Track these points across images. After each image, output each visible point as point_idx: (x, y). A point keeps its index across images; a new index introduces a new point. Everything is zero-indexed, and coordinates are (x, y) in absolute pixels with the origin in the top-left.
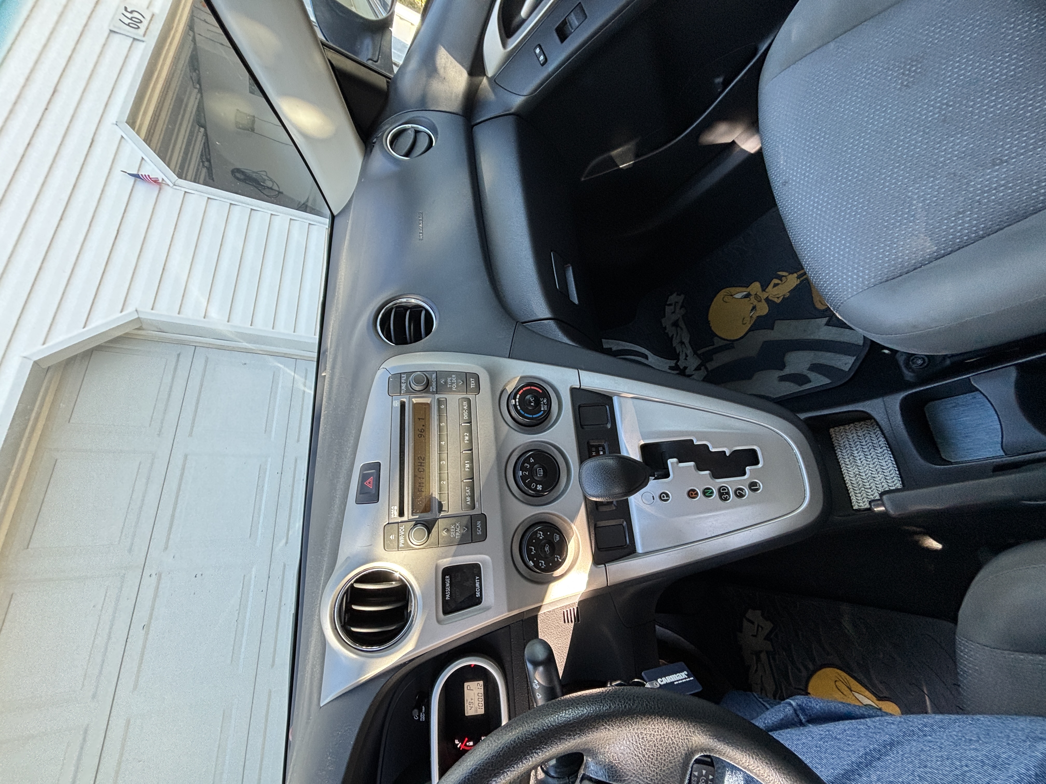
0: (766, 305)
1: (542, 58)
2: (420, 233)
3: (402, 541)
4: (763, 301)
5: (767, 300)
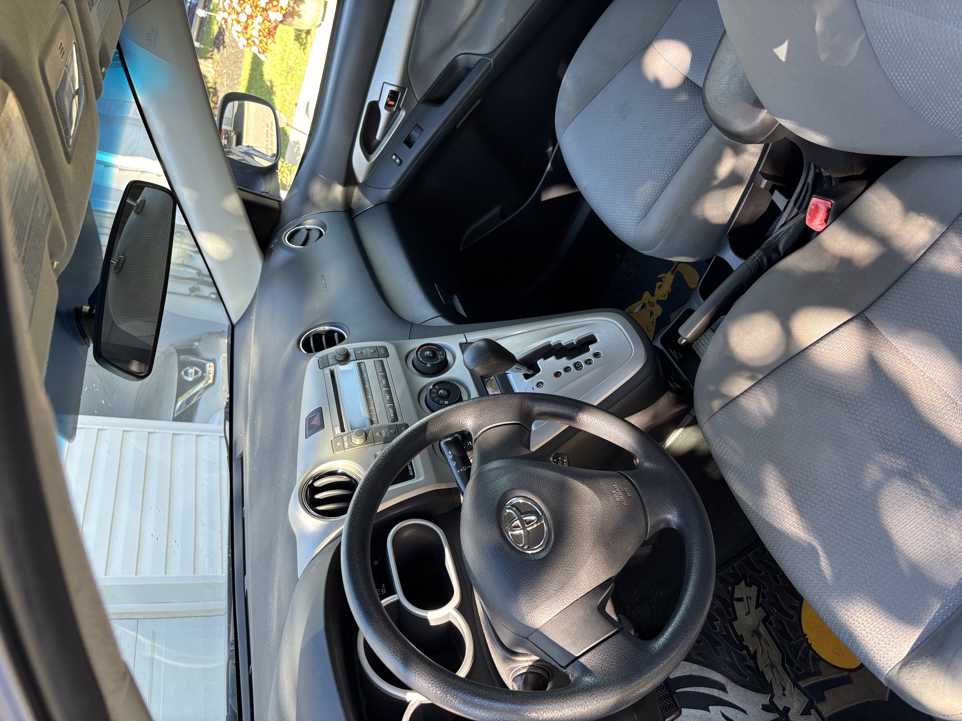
0: (659, 306)
1: (398, 161)
2: (324, 287)
3: (346, 444)
4: (656, 304)
5: (658, 302)
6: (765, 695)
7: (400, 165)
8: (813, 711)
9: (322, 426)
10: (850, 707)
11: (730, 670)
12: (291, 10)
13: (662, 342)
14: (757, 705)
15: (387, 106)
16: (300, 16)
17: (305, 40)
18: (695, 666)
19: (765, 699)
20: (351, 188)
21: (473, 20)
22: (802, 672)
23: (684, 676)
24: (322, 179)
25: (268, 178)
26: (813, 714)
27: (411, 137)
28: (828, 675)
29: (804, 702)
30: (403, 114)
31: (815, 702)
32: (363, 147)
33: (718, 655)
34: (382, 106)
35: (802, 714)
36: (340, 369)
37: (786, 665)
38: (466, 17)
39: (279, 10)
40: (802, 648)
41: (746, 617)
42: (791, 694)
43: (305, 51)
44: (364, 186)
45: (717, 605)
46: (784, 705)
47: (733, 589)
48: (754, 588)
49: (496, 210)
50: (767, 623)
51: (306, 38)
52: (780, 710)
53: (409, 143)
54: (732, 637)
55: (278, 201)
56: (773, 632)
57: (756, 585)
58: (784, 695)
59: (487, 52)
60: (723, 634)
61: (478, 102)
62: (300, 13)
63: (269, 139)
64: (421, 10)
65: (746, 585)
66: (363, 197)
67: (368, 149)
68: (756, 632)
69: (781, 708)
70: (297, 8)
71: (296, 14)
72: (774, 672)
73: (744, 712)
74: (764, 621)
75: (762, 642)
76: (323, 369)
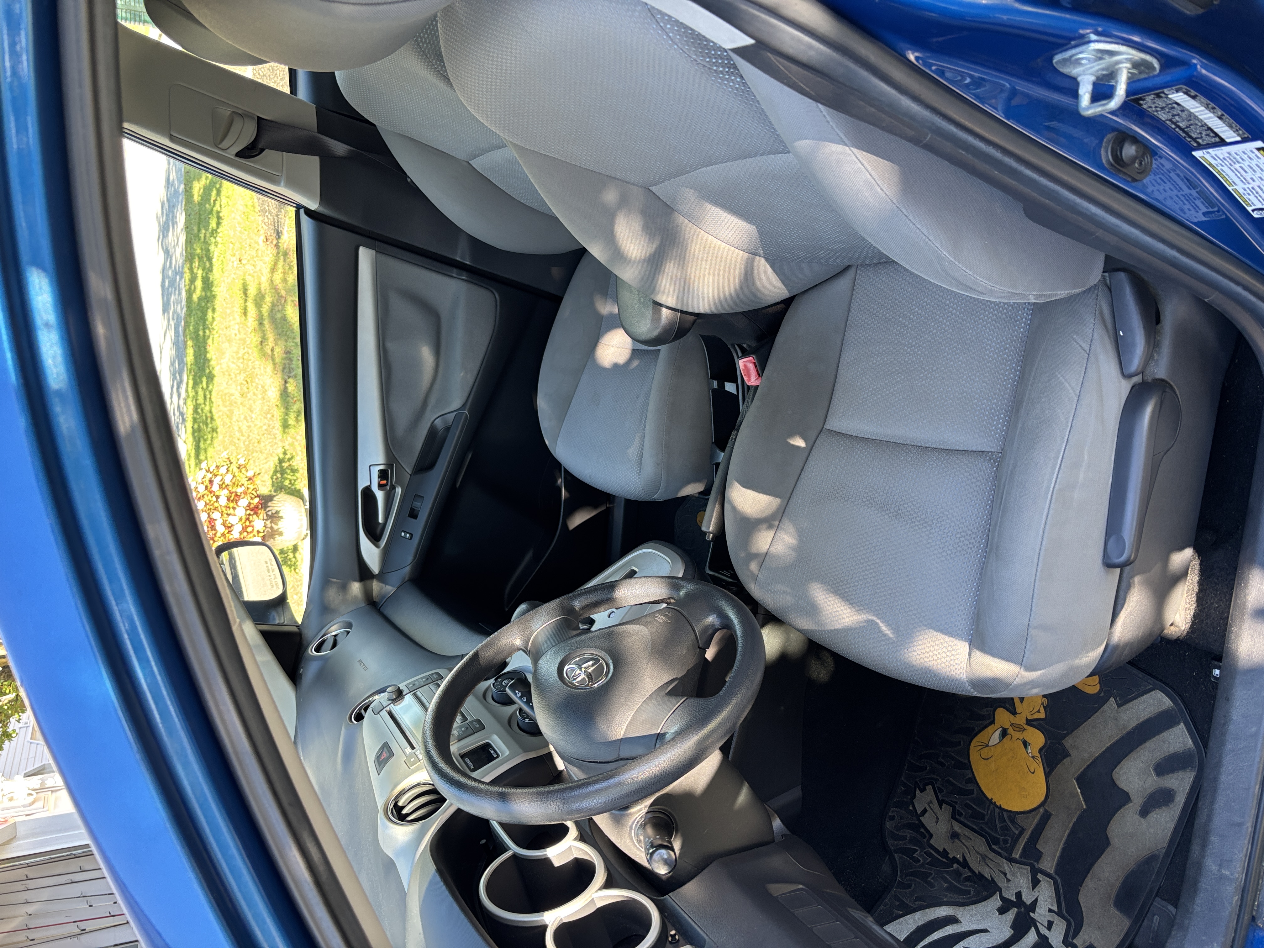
6: (994, 897)
7: (411, 539)
8: (1039, 876)
9: (392, 754)
10: (1065, 844)
11: (952, 896)
12: (270, 531)
13: (710, 569)
14: (993, 914)
15: (380, 486)
16: (281, 534)
17: (294, 560)
18: (918, 915)
19: (995, 902)
20: (368, 582)
21: (437, 386)
22: (1010, 842)
23: (911, 934)
24: (335, 583)
25: (280, 609)
26: (1041, 879)
27: (414, 509)
28: (1031, 825)
29: (1028, 873)
30: (399, 490)
31: (1036, 864)
32: (369, 536)
33: (934, 887)
34: (375, 488)
35: (1033, 889)
36: (397, 709)
37: (994, 847)
38: (428, 384)
39: (256, 535)
40: (997, 817)
41: (938, 826)
42: (1013, 874)
43: (297, 570)
44: (381, 577)
45: (909, 836)
46: (1015, 892)
47: (914, 807)
48: (929, 788)
49: (529, 556)
50: (957, 817)
51: (294, 557)
52: (1012, 901)
53: (413, 514)
54: (937, 858)
55: (297, 626)
56: (966, 822)
57: (928, 784)
58: (1008, 880)
59: (459, 407)
60: (928, 861)
61: (470, 456)
62: (280, 530)
63: (271, 573)
64: (384, 390)
65: (921, 792)
66: (384, 585)
67: (375, 537)
68: (955, 836)
69: (1013, 898)
70: (275, 527)
71: (276, 533)
72: (989, 864)
73: (985, 931)
74: (954, 817)
75: (963, 841)
76: (378, 713)
